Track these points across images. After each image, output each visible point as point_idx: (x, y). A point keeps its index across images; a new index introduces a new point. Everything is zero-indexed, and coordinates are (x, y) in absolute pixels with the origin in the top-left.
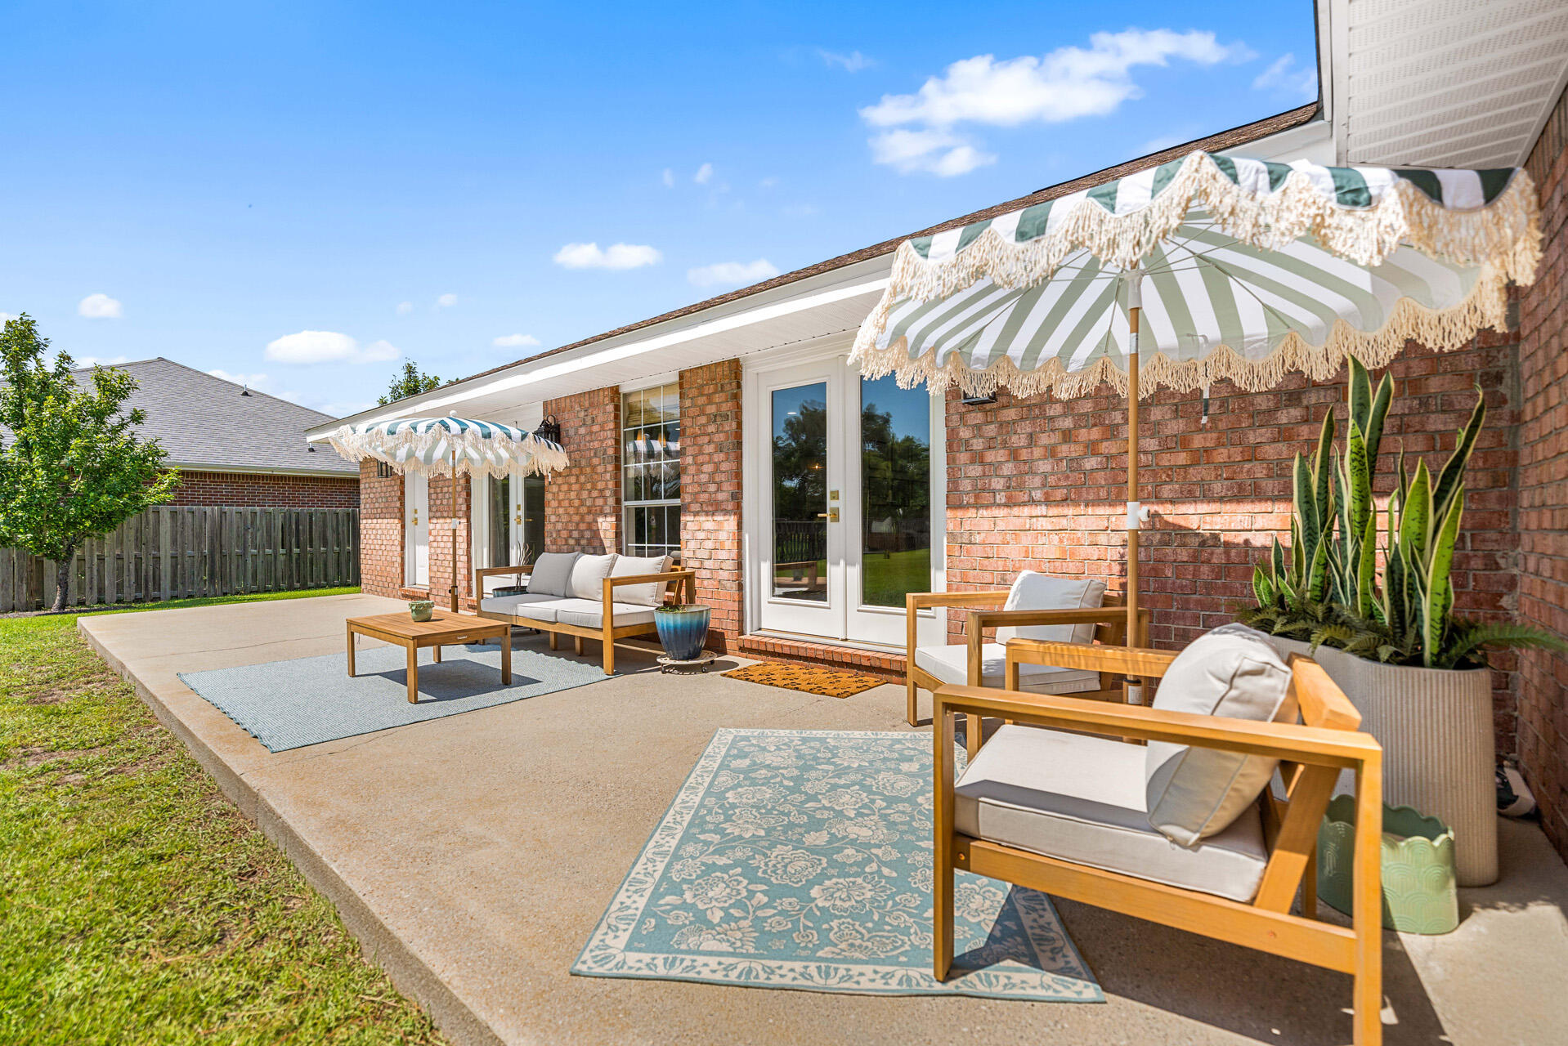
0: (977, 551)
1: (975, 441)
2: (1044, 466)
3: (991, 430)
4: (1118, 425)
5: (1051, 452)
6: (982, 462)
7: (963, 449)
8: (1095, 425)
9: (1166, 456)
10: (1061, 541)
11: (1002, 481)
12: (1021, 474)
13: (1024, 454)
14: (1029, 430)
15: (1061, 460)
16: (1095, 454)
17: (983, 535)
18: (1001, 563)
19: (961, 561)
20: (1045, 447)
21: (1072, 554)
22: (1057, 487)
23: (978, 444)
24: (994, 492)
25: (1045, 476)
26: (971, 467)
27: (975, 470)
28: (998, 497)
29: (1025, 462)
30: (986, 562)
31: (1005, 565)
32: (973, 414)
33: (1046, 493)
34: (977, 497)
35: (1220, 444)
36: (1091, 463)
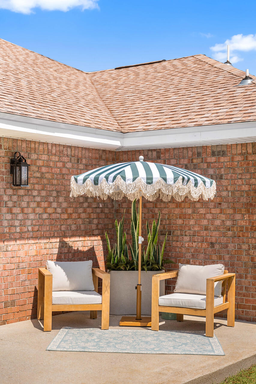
0: (9, 254)
1: (9, 202)
2: (32, 216)
3: (15, 198)
4: (51, 202)
5: (34, 211)
6: (11, 213)
7: (4, 205)
8: (46, 201)
9: (62, 215)
10: (37, 248)
11: (19, 222)
12: (25, 219)
13: (26, 211)
14: (27, 200)
15: (37, 214)
16: (46, 213)
17: (11, 247)
18: (18, 259)
19: (3, 260)
20: (32, 208)
21: (39, 253)
22: (35, 225)
23: (10, 204)
24: (15, 227)
25: (32, 220)
26: (7, 215)
27: (9, 216)
28: (17, 229)
29: (26, 214)
30: (12, 259)
31: (19, 260)
32: (9, 190)
33: (32, 228)
34: (10, 229)
35: (74, 212)
36: (45, 216)
